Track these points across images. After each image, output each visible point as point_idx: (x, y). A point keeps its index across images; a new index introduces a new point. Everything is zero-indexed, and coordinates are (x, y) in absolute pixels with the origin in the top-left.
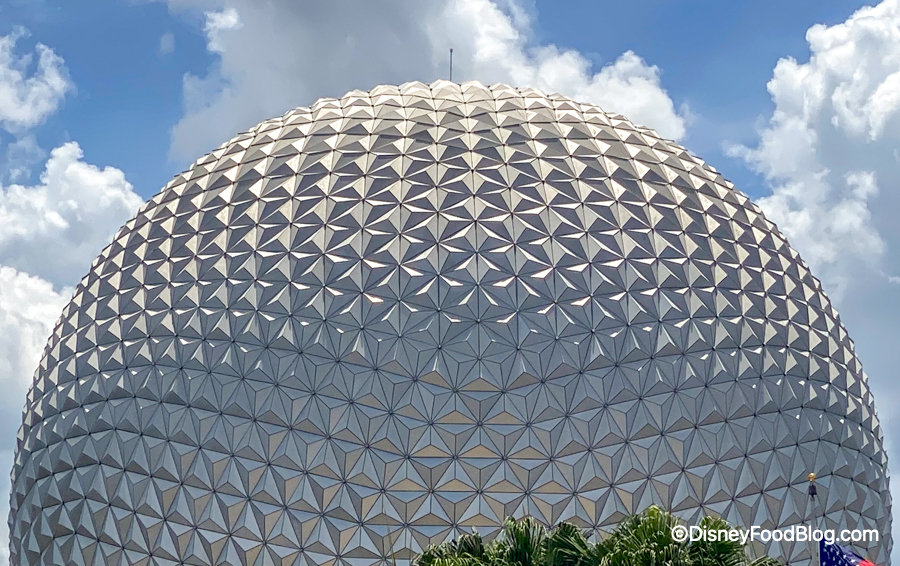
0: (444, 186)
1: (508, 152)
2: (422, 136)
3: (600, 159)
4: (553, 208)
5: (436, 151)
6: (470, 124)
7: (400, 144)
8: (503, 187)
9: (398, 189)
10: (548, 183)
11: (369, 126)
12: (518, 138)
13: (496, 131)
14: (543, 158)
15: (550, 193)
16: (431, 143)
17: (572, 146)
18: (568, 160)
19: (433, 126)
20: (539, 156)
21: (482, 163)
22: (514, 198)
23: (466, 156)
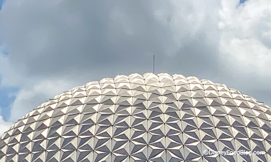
0: (151, 131)
1: (182, 114)
2: (140, 106)
3: (226, 117)
4: (203, 142)
5: (147, 113)
6: (163, 99)
7: (129, 110)
8: (179, 132)
9: (128, 133)
10: (201, 129)
11: (114, 99)
12: (187, 106)
13: (176, 103)
14: (199, 117)
15: (202, 134)
16: (144, 109)
17: (213, 110)
18: (211, 118)
19: (145, 100)
20: (196, 115)
21: (170, 119)
22: (185, 137)
23: (161, 116)
